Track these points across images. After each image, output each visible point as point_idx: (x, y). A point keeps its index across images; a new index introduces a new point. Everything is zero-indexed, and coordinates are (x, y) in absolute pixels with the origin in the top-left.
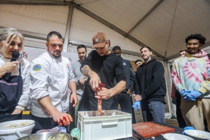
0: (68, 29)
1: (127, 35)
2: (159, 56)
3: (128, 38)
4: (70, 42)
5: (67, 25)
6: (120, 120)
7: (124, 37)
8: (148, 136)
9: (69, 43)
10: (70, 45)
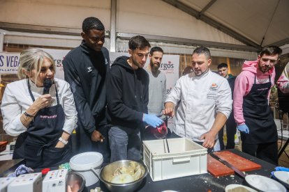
0: (113, 17)
1: (199, 16)
2: (250, 45)
3: (202, 20)
4: (118, 35)
5: (111, 9)
6: (192, 156)
7: (195, 19)
8: (226, 174)
9: (117, 37)
10: (118, 39)
